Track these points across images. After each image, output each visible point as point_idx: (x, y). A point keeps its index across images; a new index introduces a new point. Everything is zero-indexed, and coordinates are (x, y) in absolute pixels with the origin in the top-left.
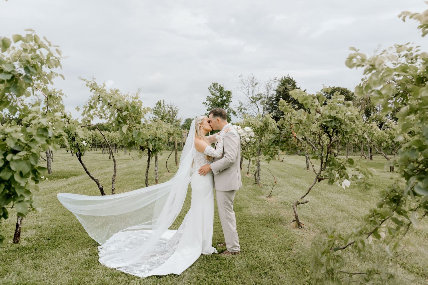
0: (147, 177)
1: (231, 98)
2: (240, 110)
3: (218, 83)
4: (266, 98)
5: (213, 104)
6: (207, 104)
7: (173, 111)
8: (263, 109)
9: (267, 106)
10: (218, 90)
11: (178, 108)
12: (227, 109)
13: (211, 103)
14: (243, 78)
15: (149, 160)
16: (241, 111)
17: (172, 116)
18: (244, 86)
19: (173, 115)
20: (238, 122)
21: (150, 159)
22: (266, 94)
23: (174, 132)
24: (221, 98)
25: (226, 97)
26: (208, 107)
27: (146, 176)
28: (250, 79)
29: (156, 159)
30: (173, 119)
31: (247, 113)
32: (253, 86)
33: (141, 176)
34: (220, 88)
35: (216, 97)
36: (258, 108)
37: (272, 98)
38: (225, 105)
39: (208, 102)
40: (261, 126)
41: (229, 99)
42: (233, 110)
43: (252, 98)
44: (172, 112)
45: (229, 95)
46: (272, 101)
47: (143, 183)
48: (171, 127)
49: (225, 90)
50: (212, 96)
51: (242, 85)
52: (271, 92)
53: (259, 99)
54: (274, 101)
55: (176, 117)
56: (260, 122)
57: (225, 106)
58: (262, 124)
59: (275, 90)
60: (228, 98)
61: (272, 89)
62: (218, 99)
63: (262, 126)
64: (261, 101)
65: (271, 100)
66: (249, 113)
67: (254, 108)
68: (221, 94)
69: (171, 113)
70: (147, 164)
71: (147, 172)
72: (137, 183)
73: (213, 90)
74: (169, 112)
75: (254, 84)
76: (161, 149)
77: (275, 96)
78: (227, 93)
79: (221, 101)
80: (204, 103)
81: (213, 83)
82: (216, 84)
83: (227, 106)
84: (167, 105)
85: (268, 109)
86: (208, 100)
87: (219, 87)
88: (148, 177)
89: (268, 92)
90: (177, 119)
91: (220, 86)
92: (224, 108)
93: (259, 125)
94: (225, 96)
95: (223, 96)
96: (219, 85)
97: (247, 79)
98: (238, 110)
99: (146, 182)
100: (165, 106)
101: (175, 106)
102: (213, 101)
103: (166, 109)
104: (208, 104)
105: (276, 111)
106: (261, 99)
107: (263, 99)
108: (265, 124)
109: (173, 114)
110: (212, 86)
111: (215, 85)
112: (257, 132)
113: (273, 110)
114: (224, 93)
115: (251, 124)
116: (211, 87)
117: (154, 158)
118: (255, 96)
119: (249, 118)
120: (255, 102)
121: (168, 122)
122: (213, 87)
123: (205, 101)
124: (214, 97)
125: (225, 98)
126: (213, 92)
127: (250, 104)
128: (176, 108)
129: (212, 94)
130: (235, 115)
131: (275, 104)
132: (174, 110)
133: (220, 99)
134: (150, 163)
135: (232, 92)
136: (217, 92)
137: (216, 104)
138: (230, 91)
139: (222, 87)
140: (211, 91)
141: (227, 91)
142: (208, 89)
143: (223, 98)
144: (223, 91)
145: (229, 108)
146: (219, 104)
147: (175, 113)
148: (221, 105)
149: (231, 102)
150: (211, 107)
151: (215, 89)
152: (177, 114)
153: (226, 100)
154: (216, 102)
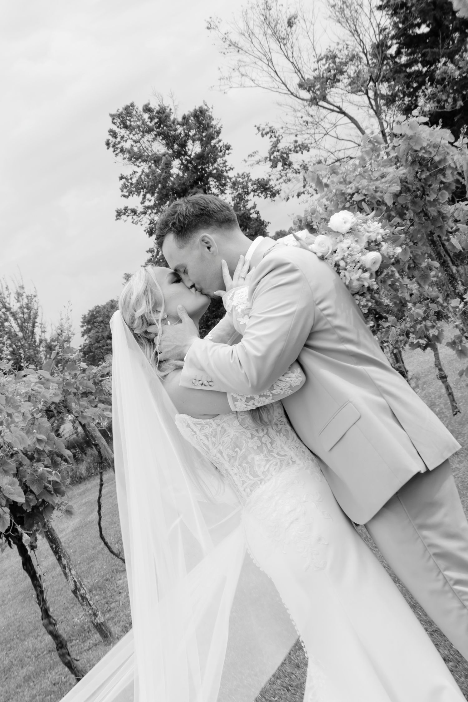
0: (55, 636)
1: (218, 133)
2: (280, 164)
3: (132, 105)
4: (360, 59)
6: (134, 212)
7: (14, 315)
8: (372, 112)
9: (384, 89)
10: (150, 130)
11: (28, 291)
12: (228, 190)
13: (151, 200)
14: (224, 28)
15: (28, 564)
16: (287, 163)
17: (20, 334)
18: (246, 59)
19: (22, 328)
20: (302, 215)
21: (30, 553)
22: (352, 42)
23: (66, 392)
24: (178, 155)
25: (198, 143)
26: (146, 218)
27: (51, 633)
28: (255, 19)
29: (53, 540)
30: (34, 346)
31: (315, 160)
32: (281, 40)
33: (29, 643)
34: (151, 119)
35: (157, 160)
36: (351, 118)
37: (381, 47)
38: (210, 175)
39: (135, 202)
40: (403, 181)
41: (213, 142)
42: (254, 177)
43: (301, 86)
44: (11, 319)
45: (207, 127)
46: (392, 58)
47: (51, 668)
48: (42, 381)
49: (177, 115)
50: (139, 170)
51: (234, 57)
52: (366, 23)
53: (335, 80)
54: (398, 53)
55: (37, 330)
56: (391, 170)
57: (212, 182)
58: (403, 171)
59: (380, 8)
60: (206, 141)
61: (367, 10)
62: (168, 165)
63: (410, 178)
64: (345, 80)
65: (385, 58)
66: (325, 154)
67: (335, 125)
68: (169, 139)
70: (29, 580)
71: (46, 613)
72: (27, 679)
73: (130, 142)
75: (283, 28)
76: (57, 490)
77: (393, 33)
78: (192, 120)
79: (186, 168)
80: (119, 214)
81: (113, 116)
82: (129, 110)
83: (219, 177)
85: (390, 100)
86: (131, 192)
87: (146, 116)
88: (62, 629)
89: (355, 32)
90: (48, 336)
91: (147, 109)
92: (215, 191)
93: (391, 182)
94: (190, 142)
95: (183, 145)
96: (141, 109)
97: (242, 26)
98: (274, 166)
99: (62, 656)
101: (13, 290)
102: (156, 187)
104: (140, 209)
105: (430, 91)
106: (342, 72)
107: (351, 70)
108: (413, 163)
110: (115, 128)
111: (124, 117)
112: (402, 215)
113: (413, 94)
114: (180, 129)
115: (357, 198)
116: (114, 134)
117: (42, 543)
118: (309, 75)
119: (335, 179)
120: (324, 99)
121: (20, 368)
122: (122, 132)
124: (144, 167)
125: (194, 148)
126: (136, 149)
127: (310, 119)
128: (19, 295)
129: (135, 158)
130: (273, 195)
131: (409, 64)
132: (15, 306)
133: (176, 163)
134: (39, 571)
135: (211, 110)
136: (150, 140)
137: (172, 189)
138: (197, 108)
139: (158, 108)
140: (122, 151)
141: (187, 113)
142: (106, 147)
143: (189, 153)
144: (174, 123)
145: (230, 179)
146: (184, 187)
147: (26, 316)
148: (196, 183)
149: (227, 152)
150: (156, 213)
151: (134, 135)
152: (35, 318)
153: (205, 153)
154: (166, 182)
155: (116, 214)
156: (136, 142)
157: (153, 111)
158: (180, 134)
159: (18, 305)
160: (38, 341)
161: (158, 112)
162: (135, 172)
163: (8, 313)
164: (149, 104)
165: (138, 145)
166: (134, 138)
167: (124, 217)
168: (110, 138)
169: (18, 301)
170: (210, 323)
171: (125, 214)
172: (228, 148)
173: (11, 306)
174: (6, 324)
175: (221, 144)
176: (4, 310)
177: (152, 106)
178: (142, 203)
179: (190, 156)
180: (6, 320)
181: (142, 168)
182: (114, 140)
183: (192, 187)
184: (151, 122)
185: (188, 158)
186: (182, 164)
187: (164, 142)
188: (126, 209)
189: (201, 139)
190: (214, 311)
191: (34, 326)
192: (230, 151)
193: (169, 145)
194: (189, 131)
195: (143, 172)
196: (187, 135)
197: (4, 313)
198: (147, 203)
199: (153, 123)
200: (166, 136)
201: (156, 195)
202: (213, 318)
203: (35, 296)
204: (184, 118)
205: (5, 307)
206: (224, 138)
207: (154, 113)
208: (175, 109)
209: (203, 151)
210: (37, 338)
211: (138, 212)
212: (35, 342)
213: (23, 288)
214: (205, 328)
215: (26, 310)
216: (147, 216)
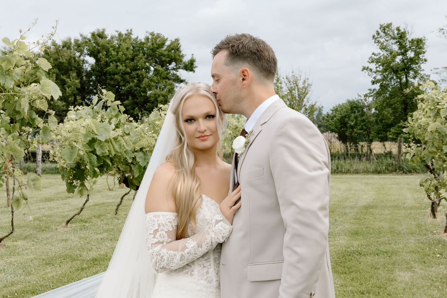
1: (424, 53)
5: (385, 70)
6: (371, 70)
7: (298, 89)
10: (394, 38)
12: (417, 79)
13: (381, 68)
17: (297, 98)
24: (402, 54)
25: (413, 53)
26: (374, 75)
34: (398, 34)
35: (391, 53)
38: (412, 69)
39: (373, 66)
41: (420, 56)
44: (296, 90)
45: (420, 48)
49: (410, 37)
50: (382, 53)
55: (305, 100)
57: (412, 73)
60: (417, 54)
62: (395, 57)
68: (402, 46)
69: (296, 93)
73: (383, 40)
74: (291, 90)
78: (415, 42)
79: (402, 61)
80: (364, 69)
81: (381, 26)
83: (416, 72)
84: (285, 77)
86: (373, 62)
87: (396, 32)
90: (308, 105)
91: (398, 29)
92: (411, 77)
94: (410, 51)
95: (406, 51)
96: (395, 28)
100: (281, 78)
101: (304, 78)
103: (283, 85)
104: (374, 70)
109: (299, 95)
110: (380, 31)
111: (385, 28)
114: (408, 44)
122: (382, 34)
123: (367, 65)
124: (385, 53)
125: (411, 54)
126: (385, 44)
128: (305, 82)
129: (383, 48)
132: (301, 85)
133: (400, 57)
135: (426, 40)
136: (393, 43)
137: (392, 68)
138: (420, 38)
139: (403, 31)
140: (378, 42)
141: (414, 39)
142: (372, 38)
143: (407, 55)
144: (407, 39)
145: (421, 75)
146: (397, 69)
147: (303, 91)
148: (404, 69)
149: (425, 62)
150: (380, 75)
151: (387, 37)
152: (307, 94)
153: (414, 59)
154: (391, 64)
155: (363, 68)
156: (386, 41)
157: (400, 31)
158: (407, 46)
159: (303, 86)
160: (303, 105)
161: (402, 33)
162: (380, 53)
163: (296, 87)
164: (400, 27)
165: (387, 42)
166: (386, 39)
167: (365, 71)
168: (376, 35)
169: (303, 84)
170: (380, 132)
171: (366, 69)
172: (426, 60)
173: (299, 85)
174: (293, 91)
175: (424, 58)
176: (295, 85)
177: (401, 29)
178: (377, 68)
179: (407, 57)
180: (294, 90)
181: (384, 52)
182: (377, 36)
183: (401, 71)
184: (397, 35)
185: (406, 57)
186: (402, 59)
187: (399, 46)
188: (368, 68)
189: (415, 52)
190: (384, 128)
191: (304, 98)
192: (426, 62)
193: (400, 48)
194: (412, 46)
195: (383, 55)
196: (410, 47)
197: (295, 87)
198: (378, 69)
199: (398, 36)
200: (400, 44)
201: (384, 67)
202: (383, 131)
203: (311, 85)
204: (412, 40)
205: (296, 84)
206: (426, 56)
207: (400, 32)
208: (411, 34)
209: (414, 57)
210: (304, 103)
211: (373, 71)
212: (302, 104)
213: (308, 80)
214: (377, 134)
215: (304, 89)
216: (376, 74)
